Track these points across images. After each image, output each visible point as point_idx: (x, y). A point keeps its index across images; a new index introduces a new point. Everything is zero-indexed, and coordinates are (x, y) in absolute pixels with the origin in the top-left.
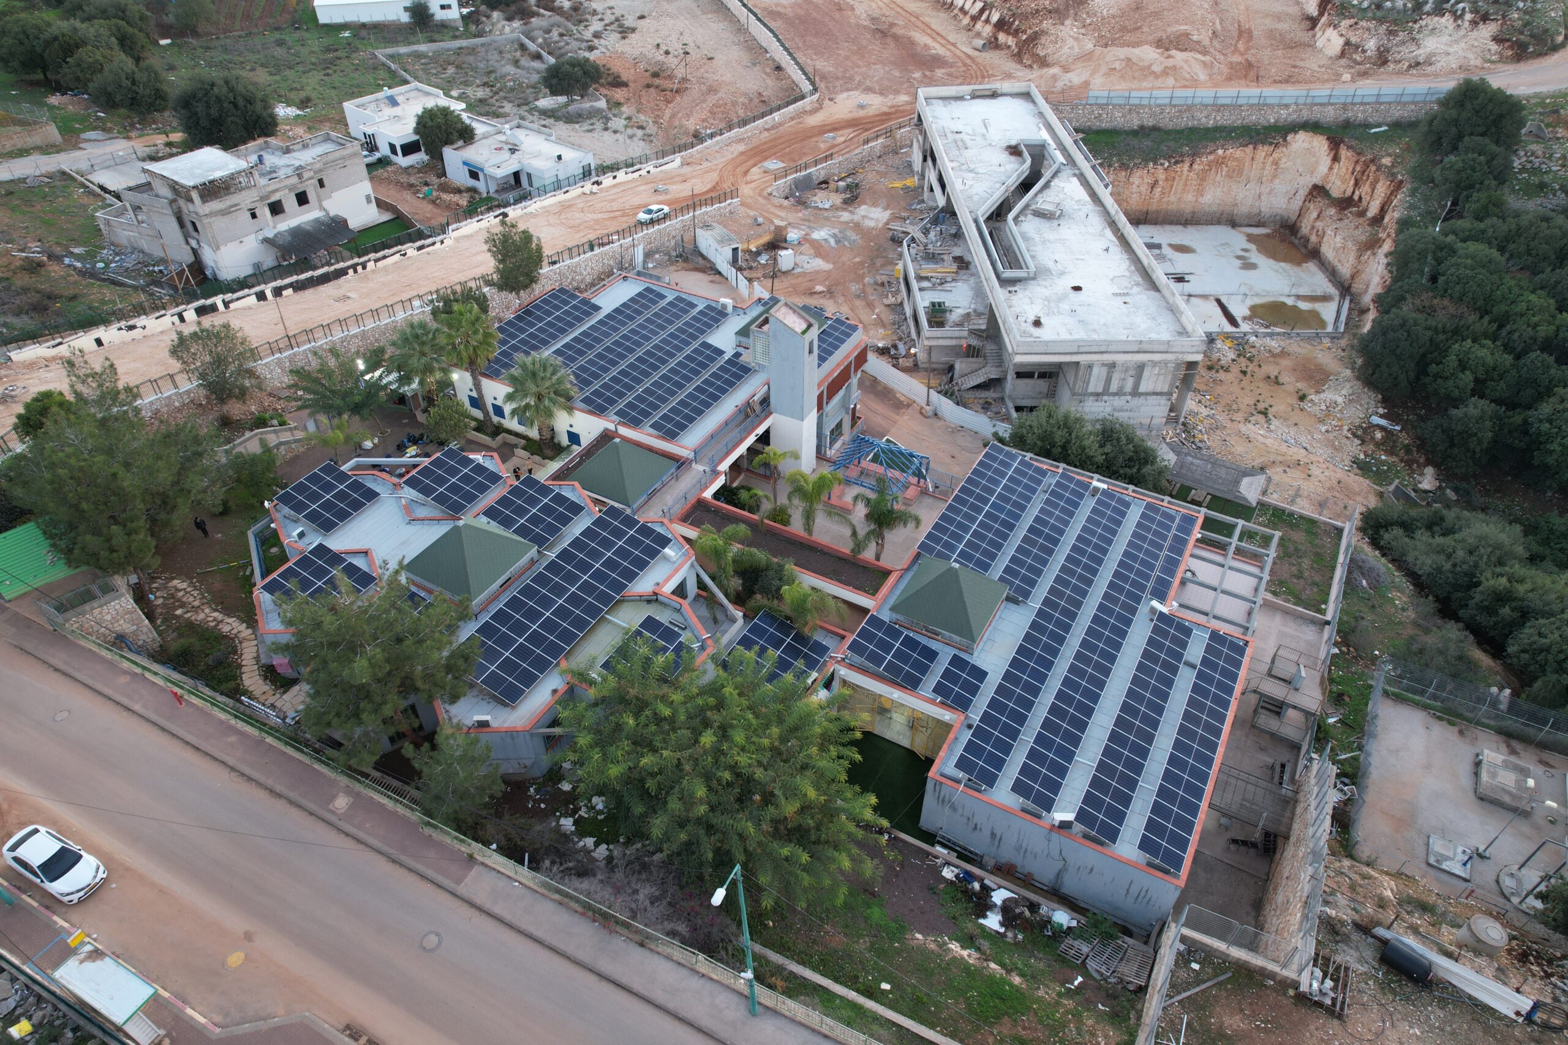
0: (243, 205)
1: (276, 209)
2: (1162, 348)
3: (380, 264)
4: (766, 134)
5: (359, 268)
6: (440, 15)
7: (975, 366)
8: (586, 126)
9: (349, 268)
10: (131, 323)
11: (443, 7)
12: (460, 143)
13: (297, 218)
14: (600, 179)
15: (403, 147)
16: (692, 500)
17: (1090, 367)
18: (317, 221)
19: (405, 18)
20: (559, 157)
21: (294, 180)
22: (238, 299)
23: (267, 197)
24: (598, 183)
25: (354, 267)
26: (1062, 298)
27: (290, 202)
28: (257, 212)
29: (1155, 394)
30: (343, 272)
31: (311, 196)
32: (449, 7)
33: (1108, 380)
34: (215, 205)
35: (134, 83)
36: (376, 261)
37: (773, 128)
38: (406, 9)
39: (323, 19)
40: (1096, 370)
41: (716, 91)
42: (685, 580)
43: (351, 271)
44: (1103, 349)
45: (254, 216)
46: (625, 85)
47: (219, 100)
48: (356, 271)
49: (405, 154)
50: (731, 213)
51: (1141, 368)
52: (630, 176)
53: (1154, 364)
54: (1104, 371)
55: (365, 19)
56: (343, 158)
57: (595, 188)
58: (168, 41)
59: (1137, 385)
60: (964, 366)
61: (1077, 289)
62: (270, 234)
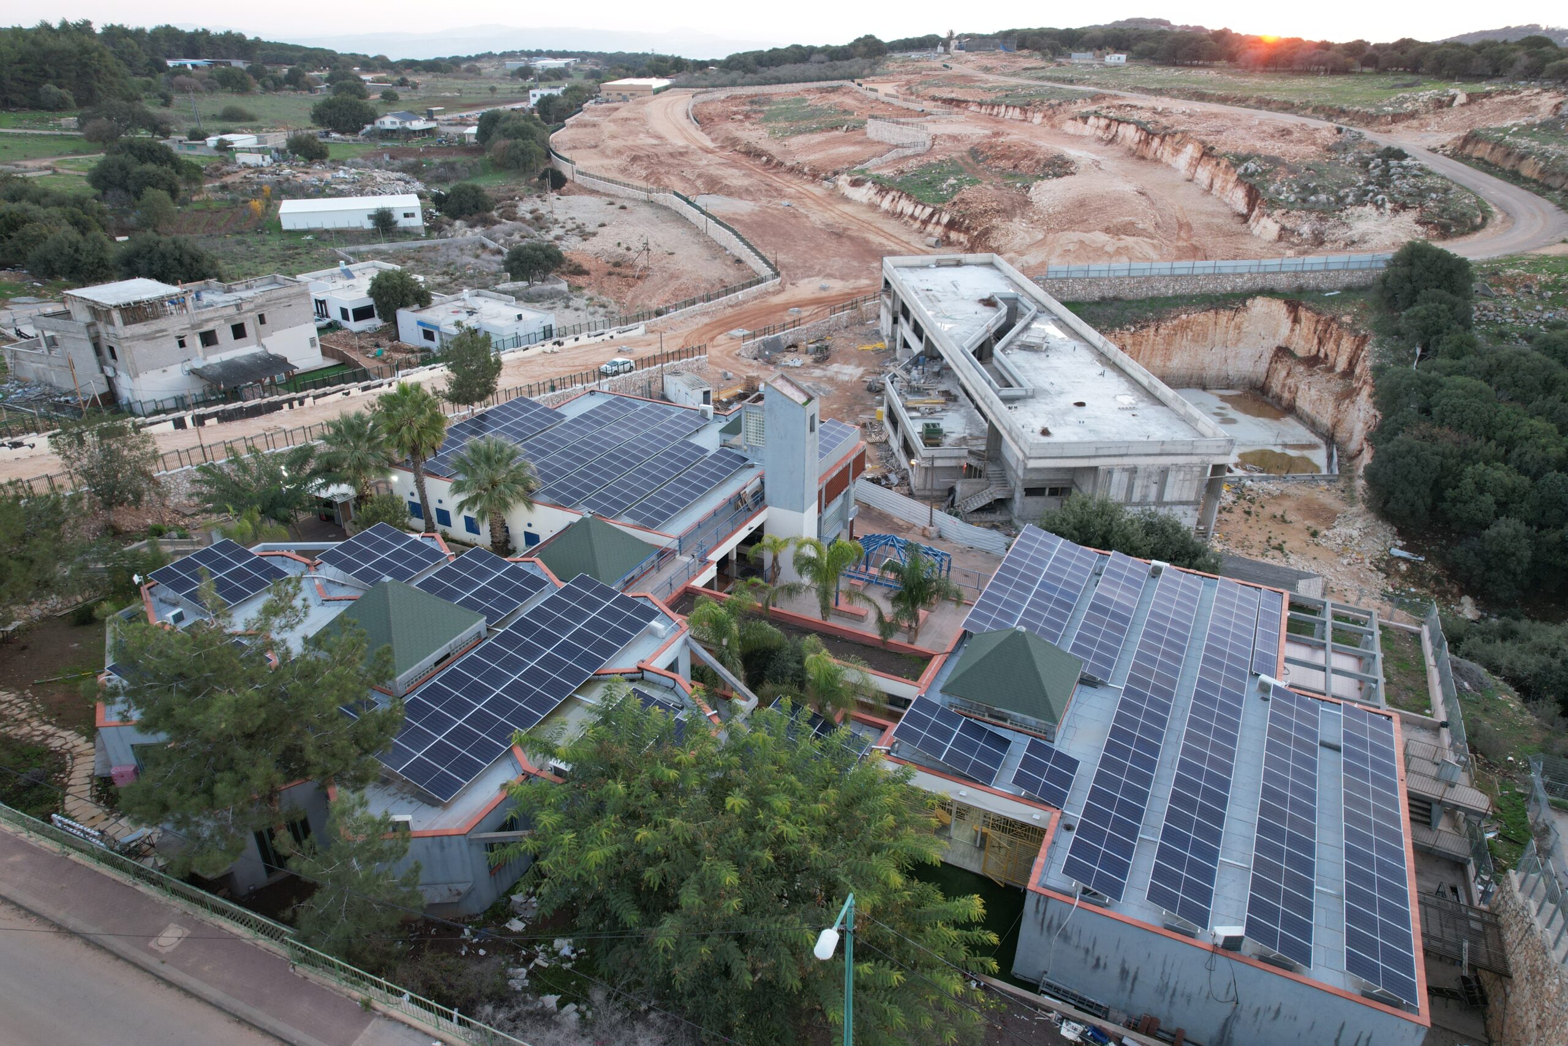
0: (170, 331)
1: (209, 339)
2: (1186, 450)
3: (319, 401)
4: (730, 310)
5: (296, 404)
6: (403, 223)
7: (978, 487)
8: (547, 305)
9: (284, 402)
10: (17, 439)
11: (406, 215)
12: (416, 307)
13: (230, 351)
14: (561, 340)
15: (355, 311)
16: (679, 588)
17: (1110, 472)
18: (253, 356)
19: (369, 225)
20: (520, 317)
21: (233, 311)
22: (152, 424)
23: (200, 325)
24: (559, 344)
25: (290, 402)
26: (1065, 413)
27: (225, 334)
28: (187, 340)
29: (1181, 503)
30: (277, 406)
31: (249, 329)
32: (413, 215)
33: (1130, 488)
34: (138, 329)
35: (77, 250)
36: (316, 397)
37: (737, 305)
38: (370, 217)
39: (286, 225)
40: (1116, 476)
41: (678, 278)
42: (676, 660)
43: (286, 406)
44: (1123, 451)
45: (182, 344)
46: (587, 273)
47: (163, 256)
48: (291, 407)
49: (356, 319)
50: (698, 368)
51: (1164, 472)
52: (593, 340)
53: (1179, 468)
54: (1125, 477)
55: (328, 225)
56: (289, 297)
57: (556, 348)
58: (126, 238)
59: (1161, 493)
60: (965, 487)
61: (1081, 404)
62: (198, 364)
